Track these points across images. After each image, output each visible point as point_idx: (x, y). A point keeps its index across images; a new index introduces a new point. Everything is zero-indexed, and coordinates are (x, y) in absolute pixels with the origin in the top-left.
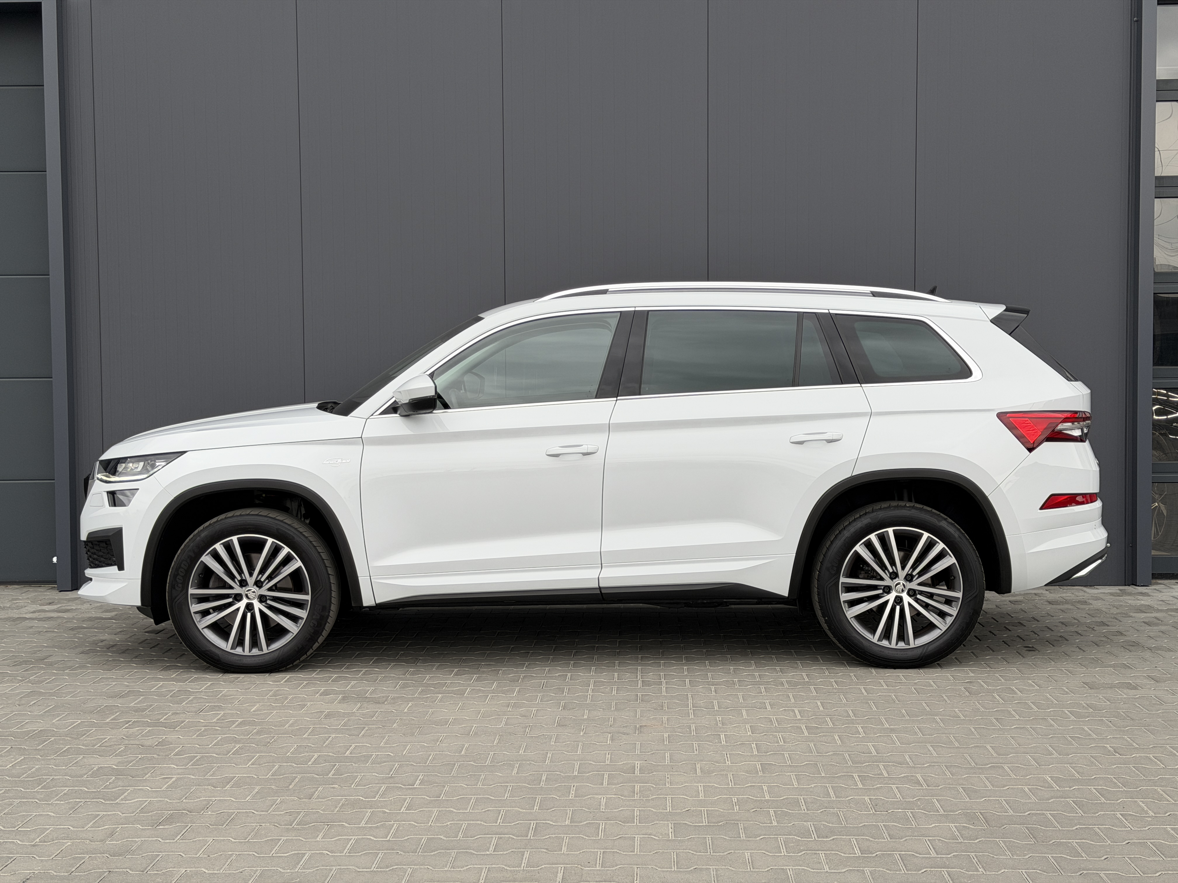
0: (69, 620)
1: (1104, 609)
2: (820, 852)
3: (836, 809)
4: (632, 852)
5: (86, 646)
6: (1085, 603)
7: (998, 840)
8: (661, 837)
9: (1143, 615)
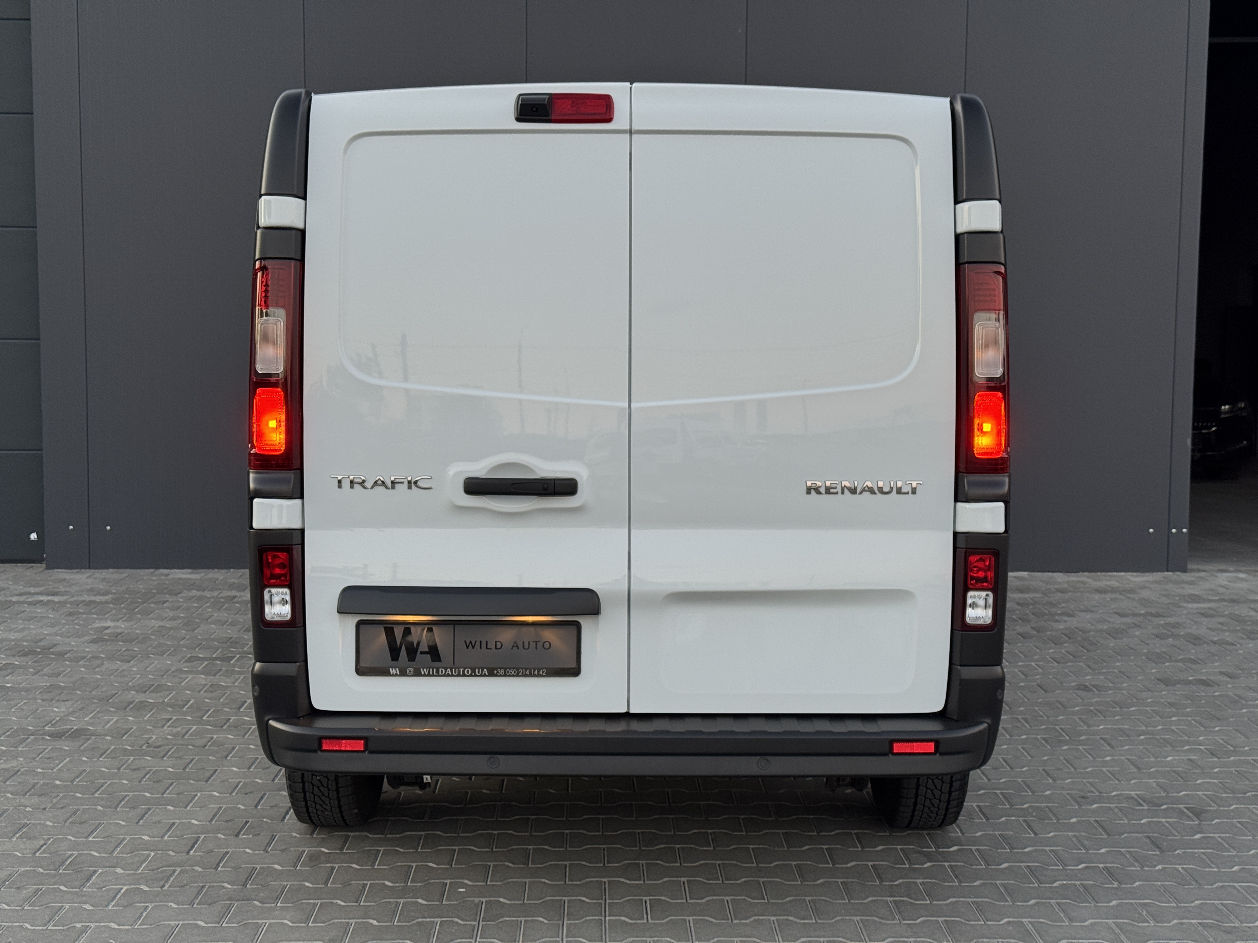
0: (62, 604)
1: (1155, 599)
2: (946, 864)
5: (92, 635)
6: (1131, 591)
7: (1123, 850)
9: (1195, 606)
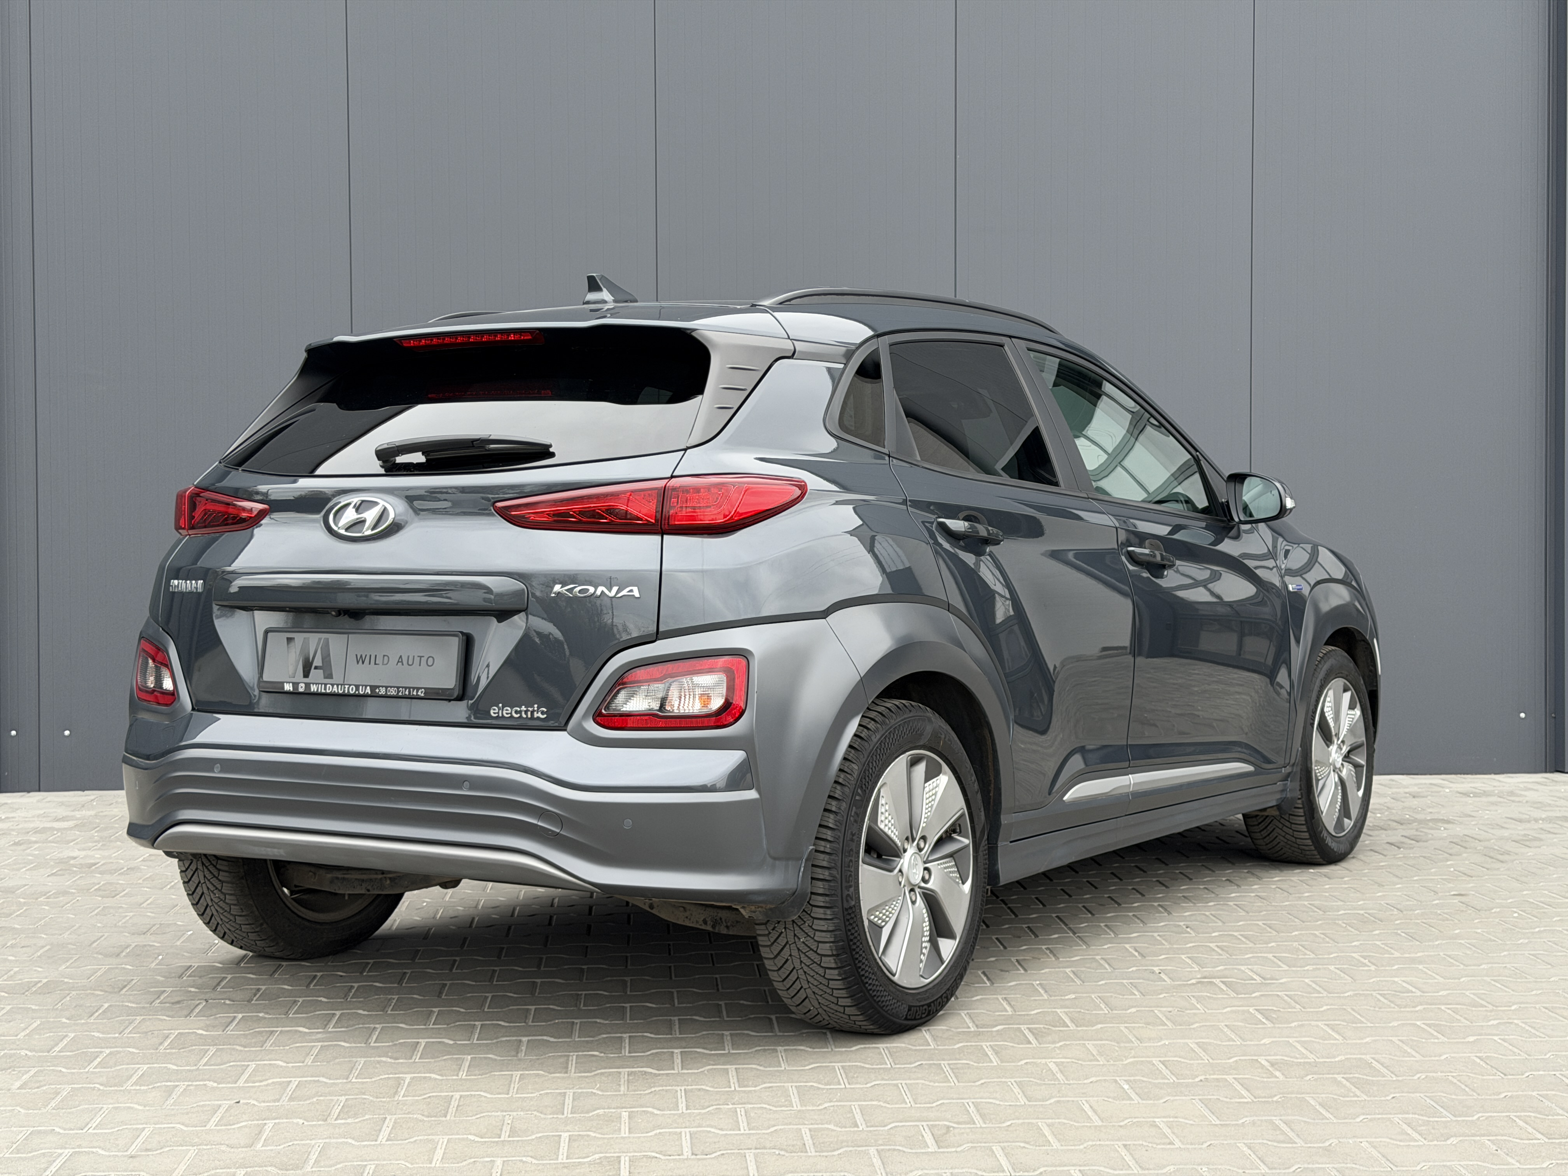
3: (1439, 1074)
4: (1169, 1144)
8: (1196, 1120)
